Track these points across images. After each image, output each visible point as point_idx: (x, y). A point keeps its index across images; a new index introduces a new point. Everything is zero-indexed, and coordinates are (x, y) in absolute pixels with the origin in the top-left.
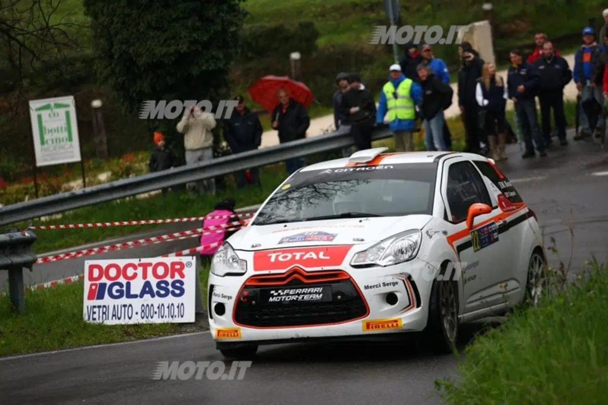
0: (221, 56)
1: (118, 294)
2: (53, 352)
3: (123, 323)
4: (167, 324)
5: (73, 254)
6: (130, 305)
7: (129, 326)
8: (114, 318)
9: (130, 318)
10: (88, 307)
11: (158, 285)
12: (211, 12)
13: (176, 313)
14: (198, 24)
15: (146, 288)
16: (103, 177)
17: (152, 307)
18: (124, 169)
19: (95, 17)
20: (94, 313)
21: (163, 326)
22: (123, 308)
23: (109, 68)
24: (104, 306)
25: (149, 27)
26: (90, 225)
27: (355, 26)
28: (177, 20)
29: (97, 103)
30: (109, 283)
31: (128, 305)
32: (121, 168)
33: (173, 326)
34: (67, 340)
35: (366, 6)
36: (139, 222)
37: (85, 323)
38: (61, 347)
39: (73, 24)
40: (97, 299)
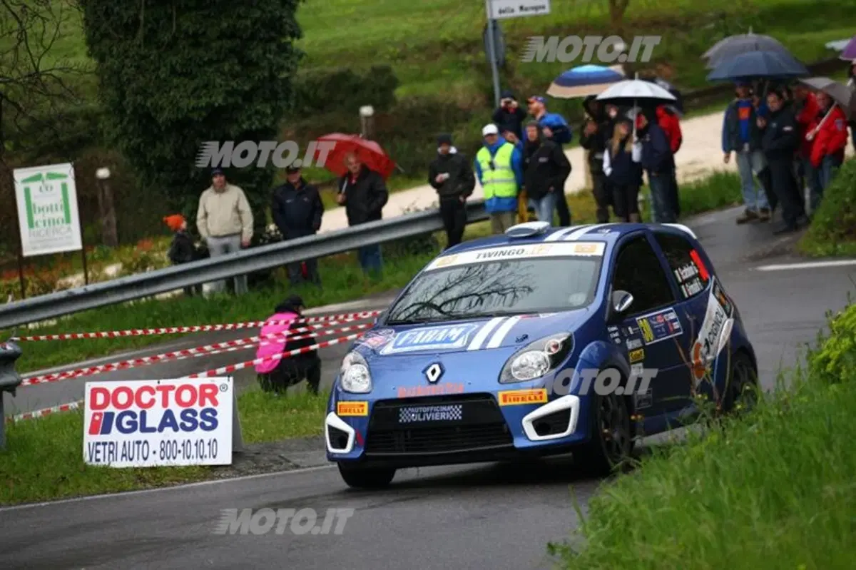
0: (268, 111)
1: (130, 427)
2: (43, 504)
3: (136, 466)
4: (195, 466)
5: (71, 373)
6: (146, 442)
7: (144, 469)
8: (124, 458)
9: (145, 459)
10: (89, 444)
11: (183, 415)
12: (255, 52)
13: (207, 452)
14: (237, 68)
15: (166, 419)
16: (111, 270)
17: (175, 445)
18: (139, 260)
19: (102, 59)
20: (98, 452)
21: (190, 469)
22: (136, 446)
23: (119, 127)
24: (112, 443)
25: (173, 72)
26: (92, 335)
27: (445, 72)
28: (210, 62)
29: (103, 173)
30: (117, 412)
31: (142, 441)
32: (135, 259)
33: (203, 470)
34: (62, 488)
35: (461, 45)
36: (157, 331)
37: (86, 466)
38: (54, 497)
39: (71, 69)
40: (102, 433)
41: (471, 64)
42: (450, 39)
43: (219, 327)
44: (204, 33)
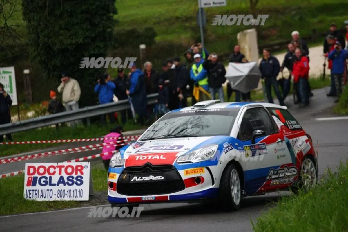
0: (102, 46)
1: (44, 183)
2: (7, 216)
3: (47, 200)
4: (73, 201)
6: (51, 190)
7: (50, 202)
8: (42, 197)
9: (51, 197)
10: (26, 191)
11: (68, 179)
12: (97, 20)
13: (78, 195)
14: (89, 27)
15: (61, 180)
16: (30, 114)
17: (64, 191)
18: (42, 110)
19: (29, 21)
20: (30, 194)
21: (71, 202)
22: (47, 192)
23: (37, 51)
24: (36, 190)
25: (61, 28)
26: (23, 143)
27: (177, 30)
28: (77, 24)
29: (26, 71)
30: (39, 176)
31: (50, 190)
32: (40, 110)
33: (76, 202)
34: (15, 210)
35: (184, 19)
36: (52, 141)
37: (25, 200)
38: (11, 214)
39: (20, 25)
40: (32, 186)
41: (188, 27)
42: (179, 16)
43: (79, 140)
44: (75, 11)
